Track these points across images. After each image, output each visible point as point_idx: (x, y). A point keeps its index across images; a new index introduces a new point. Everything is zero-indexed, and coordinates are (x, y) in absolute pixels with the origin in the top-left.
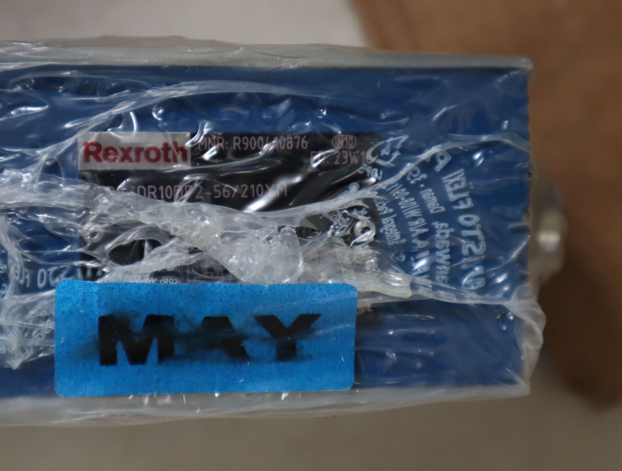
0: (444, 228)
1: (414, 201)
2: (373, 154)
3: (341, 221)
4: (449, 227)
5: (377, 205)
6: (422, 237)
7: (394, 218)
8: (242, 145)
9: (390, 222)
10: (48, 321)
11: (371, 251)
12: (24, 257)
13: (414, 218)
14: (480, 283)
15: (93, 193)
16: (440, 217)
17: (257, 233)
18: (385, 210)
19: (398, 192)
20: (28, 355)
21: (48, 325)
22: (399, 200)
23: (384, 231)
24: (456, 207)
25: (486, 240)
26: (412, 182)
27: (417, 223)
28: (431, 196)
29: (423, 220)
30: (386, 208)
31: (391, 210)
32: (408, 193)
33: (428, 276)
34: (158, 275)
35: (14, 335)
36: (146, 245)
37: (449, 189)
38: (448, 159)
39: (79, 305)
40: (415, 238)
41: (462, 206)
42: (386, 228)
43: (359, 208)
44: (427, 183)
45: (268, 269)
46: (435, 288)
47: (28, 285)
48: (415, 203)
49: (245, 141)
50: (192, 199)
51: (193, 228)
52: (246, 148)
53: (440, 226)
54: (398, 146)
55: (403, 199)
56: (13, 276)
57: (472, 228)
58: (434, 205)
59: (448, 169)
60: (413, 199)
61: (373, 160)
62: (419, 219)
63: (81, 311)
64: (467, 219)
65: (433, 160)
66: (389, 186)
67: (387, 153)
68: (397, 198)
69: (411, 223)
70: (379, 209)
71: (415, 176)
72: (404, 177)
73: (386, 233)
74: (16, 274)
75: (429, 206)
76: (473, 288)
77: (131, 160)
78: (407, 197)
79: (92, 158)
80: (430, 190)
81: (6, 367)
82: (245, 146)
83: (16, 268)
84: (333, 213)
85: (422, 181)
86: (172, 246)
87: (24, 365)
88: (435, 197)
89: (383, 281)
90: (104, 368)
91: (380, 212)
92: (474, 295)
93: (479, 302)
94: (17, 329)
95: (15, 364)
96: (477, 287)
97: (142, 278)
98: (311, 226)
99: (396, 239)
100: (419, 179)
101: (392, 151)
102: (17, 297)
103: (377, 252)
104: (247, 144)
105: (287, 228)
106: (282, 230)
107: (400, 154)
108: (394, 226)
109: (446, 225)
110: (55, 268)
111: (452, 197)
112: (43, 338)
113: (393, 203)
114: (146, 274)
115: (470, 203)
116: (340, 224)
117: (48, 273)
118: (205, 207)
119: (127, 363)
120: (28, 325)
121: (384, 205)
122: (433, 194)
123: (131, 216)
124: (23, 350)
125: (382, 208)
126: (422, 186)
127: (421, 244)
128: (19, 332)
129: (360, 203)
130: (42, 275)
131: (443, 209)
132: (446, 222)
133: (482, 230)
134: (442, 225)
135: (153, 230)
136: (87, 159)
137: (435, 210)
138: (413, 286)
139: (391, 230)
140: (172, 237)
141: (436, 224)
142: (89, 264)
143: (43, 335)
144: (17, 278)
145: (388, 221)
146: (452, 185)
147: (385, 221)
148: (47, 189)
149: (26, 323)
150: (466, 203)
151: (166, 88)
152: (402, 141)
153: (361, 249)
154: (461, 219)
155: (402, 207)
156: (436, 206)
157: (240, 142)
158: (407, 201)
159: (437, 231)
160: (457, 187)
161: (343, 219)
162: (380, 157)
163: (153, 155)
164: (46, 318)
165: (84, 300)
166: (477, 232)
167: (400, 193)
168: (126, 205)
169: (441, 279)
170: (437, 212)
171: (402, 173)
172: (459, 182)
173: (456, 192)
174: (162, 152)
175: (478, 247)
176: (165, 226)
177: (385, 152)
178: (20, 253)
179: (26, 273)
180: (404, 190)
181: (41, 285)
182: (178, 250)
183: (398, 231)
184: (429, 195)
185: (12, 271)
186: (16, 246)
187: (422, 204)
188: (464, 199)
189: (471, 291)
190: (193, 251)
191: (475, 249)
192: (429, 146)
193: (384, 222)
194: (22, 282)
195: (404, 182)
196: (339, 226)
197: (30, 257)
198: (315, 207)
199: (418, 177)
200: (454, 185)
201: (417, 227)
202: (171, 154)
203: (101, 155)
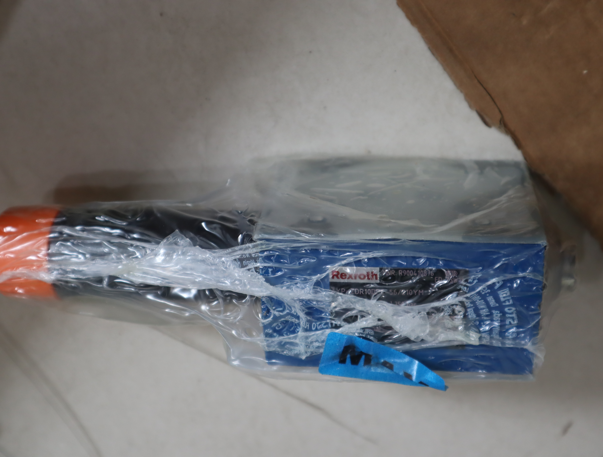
0: (497, 313)
1: (483, 302)
3: (448, 309)
4: (500, 313)
5: (466, 303)
6: (487, 316)
7: (473, 309)
8: (403, 274)
9: (471, 310)
10: (317, 343)
11: (461, 322)
12: (307, 318)
13: (483, 309)
14: (514, 335)
15: (336, 295)
16: (495, 308)
17: (408, 315)
18: (469, 305)
19: (476, 298)
20: (309, 354)
21: (317, 344)
22: (476, 301)
24: (504, 304)
25: (518, 319)
26: (483, 293)
27: (484, 310)
28: (492, 299)
29: (487, 310)
30: (470, 304)
31: (472, 305)
32: (480, 298)
33: (489, 332)
34: (363, 329)
35: (303, 347)
36: (359, 317)
37: (501, 296)
38: (501, 283)
39: (337, 342)
40: (483, 316)
41: (507, 303)
42: (469, 313)
43: (456, 305)
44: (490, 294)
45: (413, 330)
46: (491, 340)
47: (308, 329)
48: (484, 302)
50: (379, 300)
52: (404, 275)
53: (495, 312)
54: (477, 279)
55: (478, 301)
56: (301, 324)
57: (512, 313)
58: (493, 303)
59: (501, 288)
60: (483, 301)
61: (464, 283)
62: (485, 309)
64: (509, 309)
65: (494, 284)
66: (471, 296)
67: (471, 281)
69: (481, 311)
70: (466, 305)
71: (484, 291)
72: (479, 292)
73: (469, 315)
74: (303, 325)
75: (491, 304)
76: (511, 337)
77: (352, 279)
78: (480, 300)
79: (335, 277)
80: (492, 297)
81: (299, 358)
82: (404, 274)
83: (303, 322)
84: (445, 306)
85: (488, 293)
86: (370, 318)
87: (307, 358)
88: (494, 300)
89: (467, 337)
90: (340, 364)
93: (512, 346)
95: (304, 357)
96: (513, 337)
97: (357, 330)
99: (474, 317)
100: (486, 292)
101: (474, 280)
102: (304, 333)
103: (465, 322)
104: (405, 273)
105: (422, 312)
106: (420, 314)
107: (477, 281)
108: (473, 312)
109: (499, 312)
110: (319, 323)
111: (503, 300)
112: (315, 348)
113: (473, 302)
114: (358, 328)
115: (511, 302)
116: (447, 310)
117: (317, 324)
118: (384, 303)
121: (469, 303)
122: (493, 298)
123: (352, 306)
124: (306, 352)
126: (488, 295)
127: (486, 318)
128: (305, 346)
129: (457, 303)
130: (314, 325)
131: (497, 305)
132: (499, 311)
133: (516, 314)
134: (497, 312)
135: (362, 311)
136: (333, 277)
137: (493, 305)
138: (480, 338)
139: (472, 314)
140: (370, 314)
143: (315, 347)
144: (304, 326)
145: (470, 310)
147: (468, 310)
148: (316, 292)
149: (307, 343)
150: (509, 302)
151: (369, 253)
152: (479, 277)
153: (457, 320)
154: (506, 309)
155: (477, 304)
156: (494, 304)
157: (402, 273)
158: (480, 302)
159: (494, 314)
160: (504, 295)
161: (449, 308)
162: (468, 283)
163: (362, 276)
164: (316, 341)
166: (514, 315)
167: (477, 298)
168: (350, 301)
169: (495, 333)
170: (494, 306)
171: (478, 290)
172: (506, 294)
173: (504, 297)
174: (366, 276)
175: (514, 321)
176: (367, 310)
177: (470, 280)
178: (305, 316)
179: (307, 324)
180: (479, 297)
181: (313, 329)
182: (373, 319)
183: (475, 314)
184: (491, 299)
186: (303, 314)
187: (487, 303)
188: (508, 300)
189: (510, 339)
190: (379, 320)
191: (512, 322)
192: (492, 279)
193: (468, 311)
194: (306, 327)
195: (479, 293)
196: (447, 311)
197: (309, 318)
198: (436, 304)
199: (486, 291)
200: (503, 294)
201: (484, 312)
202: (370, 276)
203: (339, 276)
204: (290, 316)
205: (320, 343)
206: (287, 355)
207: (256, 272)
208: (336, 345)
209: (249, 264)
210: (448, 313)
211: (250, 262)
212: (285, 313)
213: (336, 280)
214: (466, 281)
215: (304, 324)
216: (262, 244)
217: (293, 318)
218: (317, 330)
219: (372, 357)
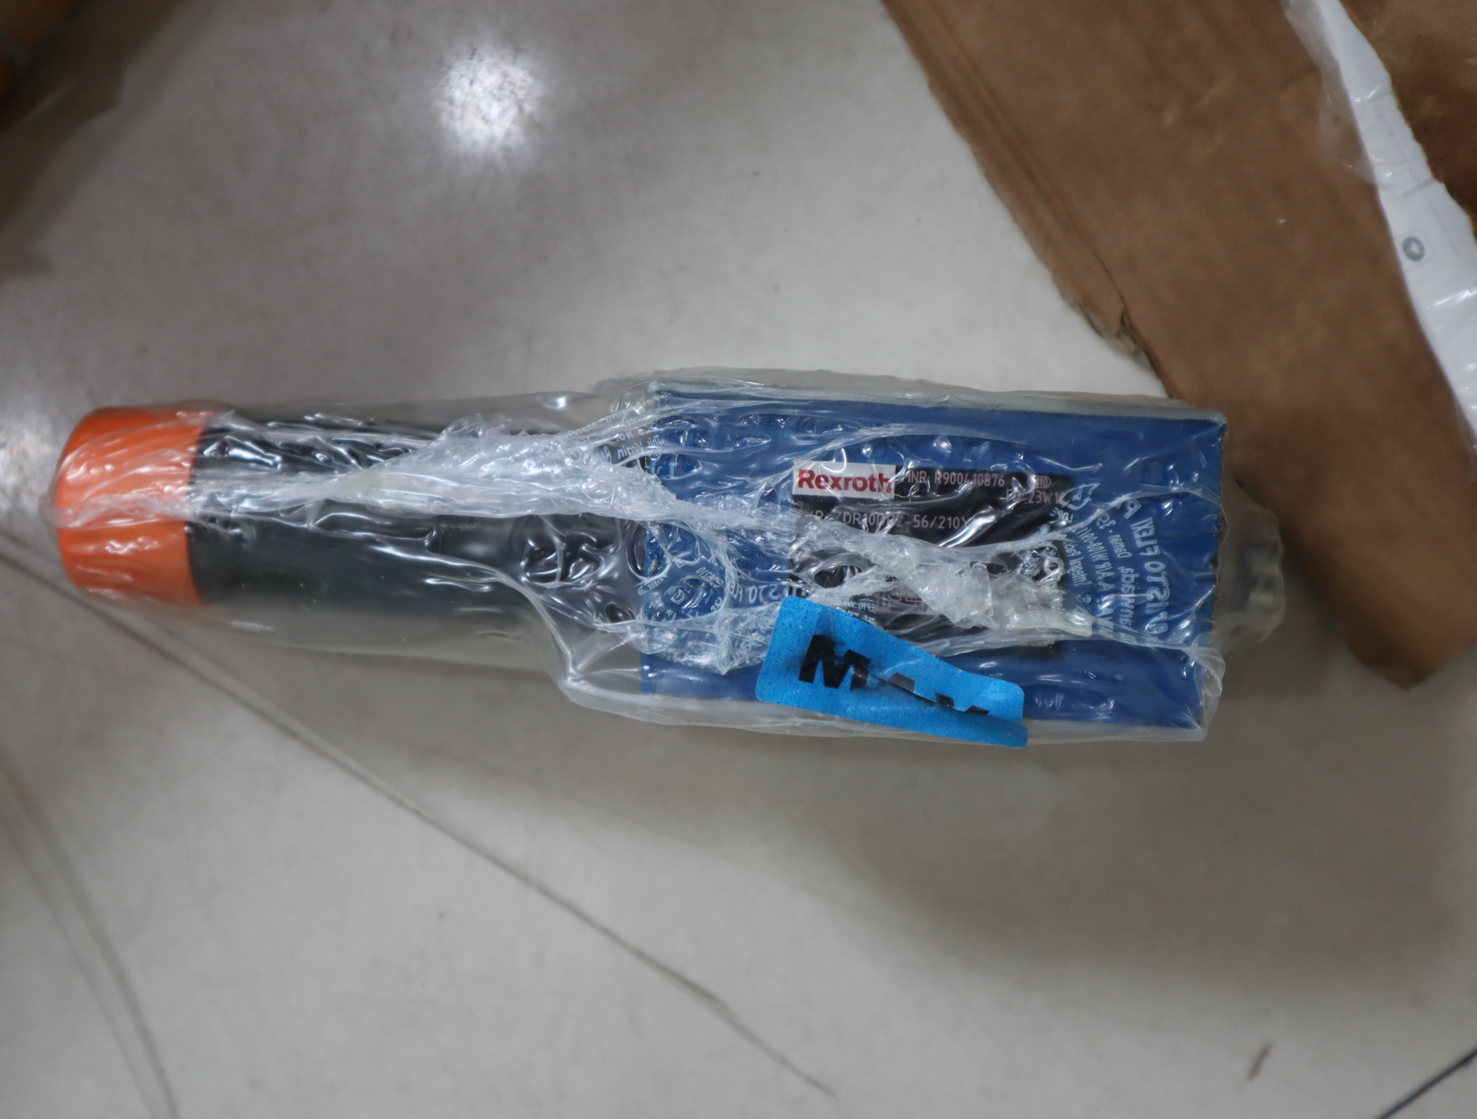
0: (1129, 573)
1: (1101, 546)
2: (1066, 499)
3: (1030, 560)
4: (1134, 573)
5: (1066, 547)
6: (1107, 580)
7: (1081, 560)
8: (942, 479)
9: (1077, 564)
10: (756, 633)
11: (1057, 591)
12: (739, 574)
13: (1101, 562)
14: (1163, 628)
15: (804, 520)
16: (1126, 562)
17: (950, 566)
18: (1073, 552)
19: (1086, 536)
20: (735, 663)
21: (755, 638)
22: (1087, 544)
23: (1071, 571)
24: (1142, 554)
25: (1171, 586)
26: (1102, 527)
27: (1103, 566)
28: (1118, 541)
29: (1109, 564)
30: (1075, 550)
31: (1079, 553)
32: (1096, 538)
33: (1111, 618)
34: (856, 599)
35: (725, 644)
36: (848, 571)
37: (1137, 536)
38: (1137, 507)
39: (800, 621)
40: (1101, 580)
41: (1149, 553)
42: (1073, 570)
43: (1048, 549)
44: (1116, 529)
45: (958, 603)
46: (1116, 630)
47: (740, 600)
48: (1103, 548)
50: (892, 532)
51: (892, 558)
52: (946, 482)
53: (1125, 571)
54: (1090, 493)
55: (1091, 543)
56: (728, 590)
57: (1158, 575)
58: (1121, 550)
59: (1138, 516)
60: (1101, 544)
61: (1065, 504)
62: (1106, 563)
63: (800, 627)
64: (1152, 566)
65: (1123, 507)
66: (1077, 531)
67: (1079, 499)
68: (1085, 541)
69: (1098, 567)
70: (1067, 551)
71: (1104, 522)
72: (1094, 522)
73: (1073, 574)
74: (731, 589)
75: (1116, 551)
76: (1155, 632)
77: (840, 489)
78: (1095, 542)
79: (805, 484)
80: (1118, 536)
81: (715, 672)
83: (731, 584)
84: (1023, 552)
85: (1112, 527)
86: (871, 573)
87: (731, 671)
88: (1123, 543)
89: (1066, 620)
90: (801, 683)
91: (1069, 554)
92: (1155, 639)
93: (1158, 645)
94: (728, 638)
95: (724, 670)
96: (1159, 632)
97: (843, 601)
98: (1002, 563)
99: (1083, 580)
100: (1108, 525)
101: (1083, 498)
102: (731, 610)
103: (1063, 592)
104: (947, 479)
105: (979, 564)
106: (974, 565)
107: (1091, 500)
108: (1081, 568)
109: (1132, 570)
110: (765, 586)
111: (1140, 544)
112: (750, 649)
113: (1081, 546)
114: (846, 597)
115: (1157, 551)
116: (1029, 563)
117: (759, 590)
118: (904, 539)
120: (738, 636)
121: (1073, 547)
122: (1121, 540)
123: (837, 544)
124: (731, 659)
125: (1071, 550)
126: (1111, 531)
127: (1106, 586)
128: (730, 642)
129: (1049, 545)
130: (754, 591)
131: (1130, 555)
132: (1132, 567)
133: (1167, 577)
134: (1128, 570)
135: (856, 557)
136: (800, 484)
137: (1121, 555)
138: (1095, 627)
139: (1078, 572)
140: (871, 565)
141: (1122, 569)
142: (796, 586)
143: (750, 646)
144: (732, 593)
145: (1076, 562)
146: (1140, 532)
147: (1072, 562)
148: (764, 514)
149: (736, 634)
150: (1153, 550)
151: (876, 428)
152: (1093, 488)
153: (1048, 588)
154: (1147, 565)
155: (1090, 551)
156: (1123, 551)
157: (941, 477)
158: (1095, 545)
159: (1123, 576)
160: (1145, 534)
161: (1032, 558)
162: (1071, 502)
163: (860, 484)
164: (754, 631)
165: (806, 618)
166: (1162, 579)
167: (1088, 537)
168: (832, 533)
169: (1124, 622)
170: (1123, 557)
171: (1092, 518)
172: (1147, 530)
173: (1143, 539)
174: (869, 482)
175: (1162, 593)
176: (866, 555)
177: (1076, 497)
178: (736, 570)
179: (740, 589)
180: (1093, 534)
181: (751, 600)
182: (877, 577)
183: (1084, 573)
184: (1117, 540)
185: (728, 586)
186: (733, 564)
187: (1109, 550)
188: (1151, 547)
189: (1153, 635)
190: (890, 579)
191: (1159, 596)
192: (1119, 495)
193: (1071, 564)
194: (735, 597)
195: (1093, 526)
196: (1028, 565)
197: (744, 574)
198: (1007, 546)
199: (1107, 523)
200: (1142, 530)
201: (1103, 570)
202: (876, 486)
203: (813, 482)
204: (705, 568)
205: (762, 634)
206: (690, 665)
207: (644, 469)
208: (799, 629)
209: (630, 453)
210: (1031, 568)
211: (633, 447)
212: (696, 562)
213: (806, 491)
214: (1068, 498)
215: (733, 587)
216: (663, 402)
217: (711, 573)
218: (758, 603)
219: (870, 665)
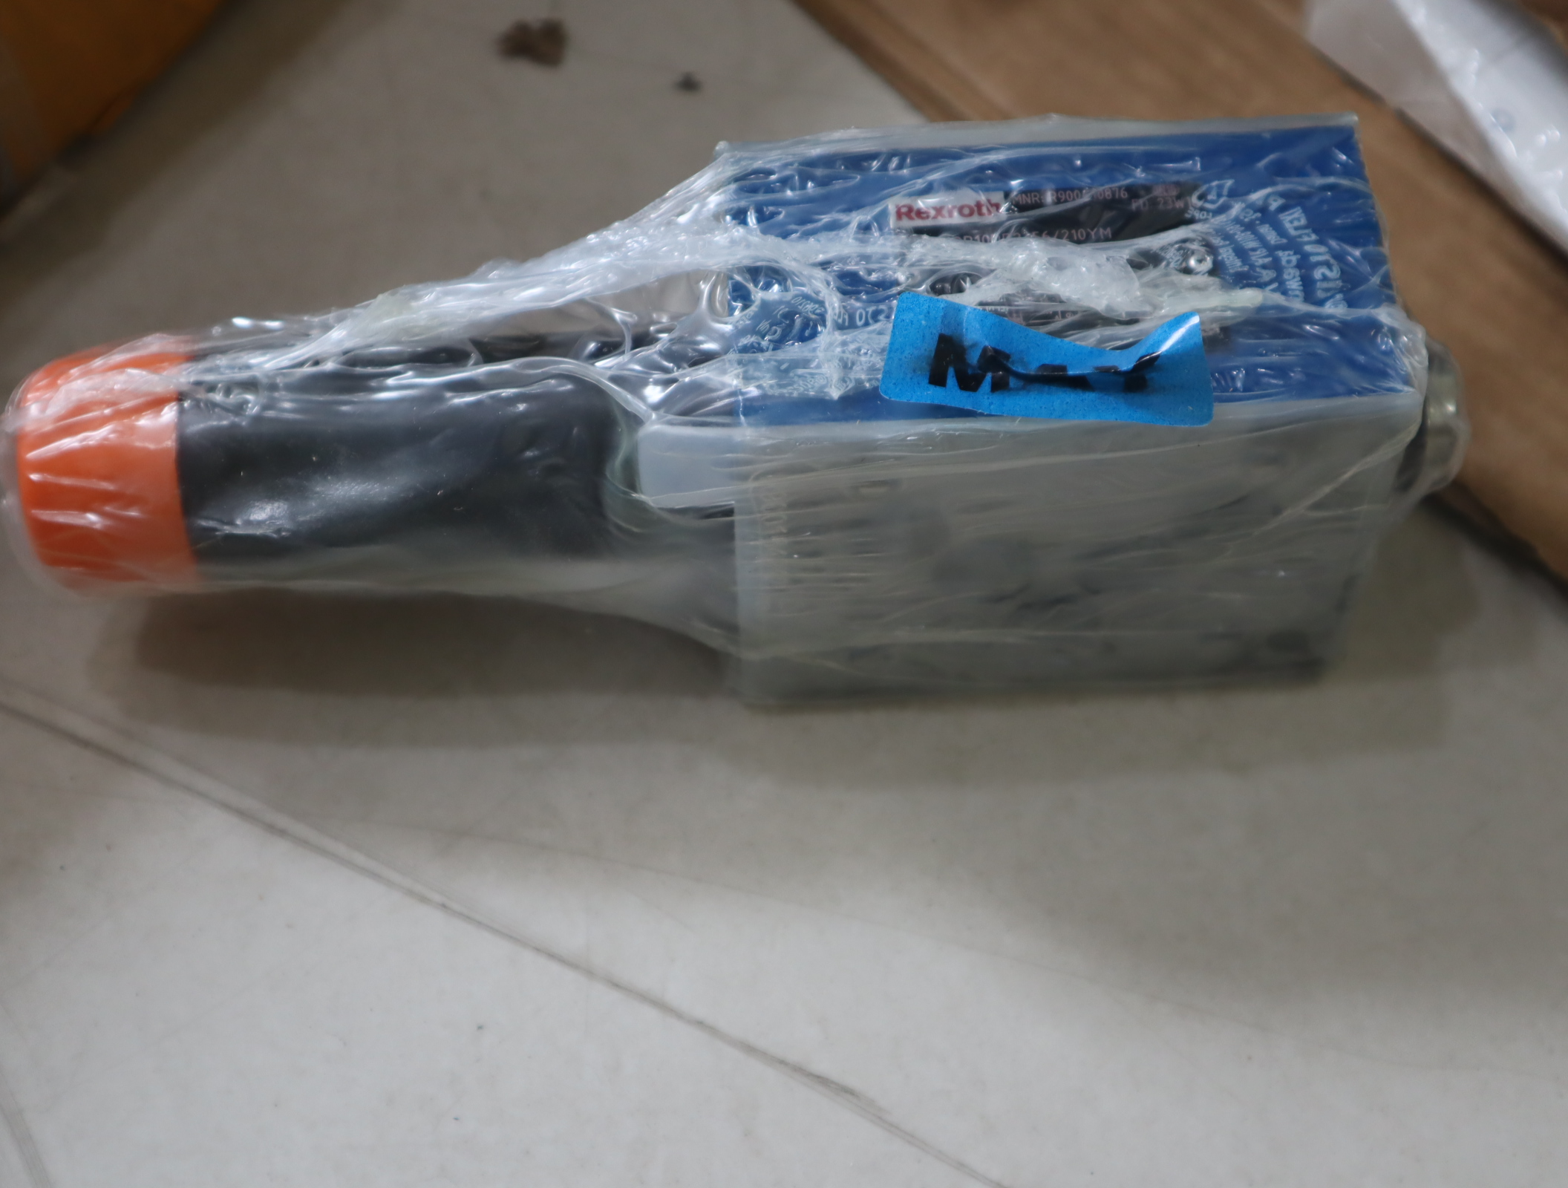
1: (1251, 235)
2: (1199, 200)
3: (1174, 254)
4: (1294, 255)
5: (1211, 238)
7: (1231, 249)
8: (1058, 198)
9: (1228, 251)
11: (1210, 279)
12: (841, 301)
13: (1254, 250)
16: (1284, 248)
18: (1220, 242)
19: (1232, 228)
20: (850, 386)
21: (869, 359)
22: (1235, 234)
23: (1222, 260)
24: (1299, 240)
25: (1338, 264)
26: (1246, 220)
27: (1258, 252)
28: (1269, 231)
29: (1264, 250)
30: (1222, 241)
32: (1243, 228)
35: (835, 367)
36: (967, 278)
37: (1288, 225)
38: (1280, 199)
40: (1259, 267)
41: (1306, 239)
42: (1225, 256)
43: (1191, 240)
44: (1263, 221)
47: (847, 324)
48: (1253, 236)
49: (1061, 194)
53: (1284, 255)
54: (1225, 191)
55: (1239, 233)
57: (1321, 255)
58: (1274, 238)
59: (1283, 208)
60: (1249, 233)
61: (1200, 203)
62: (1260, 250)
64: (1313, 248)
65: (1266, 202)
66: (1221, 222)
67: (1215, 198)
68: (1231, 232)
69: (1252, 253)
70: (1214, 242)
71: (1247, 215)
72: (1236, 216)
73: (1226, 260)
74: (835, 315)
75: (1268, 239)
77: (943, 217)
78: (1242, 232)
79: (904, 217)
80: (1267, 226)
81: (825, 397)
83: (833, 311)
84: (1163, 248)
85: (1257, 219)
86: (992, 279)
87: (844, 396)
88: (1274, 232)
89: (1233, 298)
90: (932, 386)
91: (1216, 244)
94: (837, 362)
98: (1142, 260)
99: (1238, 266)
100: (1253, 217)
101: (1219, 195)
102: (837, 334)
103: (1218, 278)
104: (1064, 197)
105: (1117, 257)
106: (1113, 260)
107: (1227, 197)
108: (1233, 255)
109: (1291, 253)
110: (873, 309)
111: (1293, 232)
112: (865, 371)
113: (1227, 237)
114: (973, 303)
115: (1314, 237)
116: (1174, 257)
117: (867, 313)
119: (957, 388)
120: (849, 359)
121: (1219, 238)
122: (1271, 229)
125: (1216, 241)
126: (1257, 222)
127: (1266, 274)
128: (840, 364)
130: (861, 314)
131: (1285, 241)
132: (1291, 251)
133: (1332, 257)
134: (1287, 253)
135: (973, 265)
136: (898, 219)
137: (1275, 242)
140: (992, 271)
141: (1280, 253)
143: (865, 368)
144: (836, 318)
145: (1225, 251)
146: (1291, 222)
147: (1222, 250)
148: (862, 242)
149: (846, 357)
150: (1309, 237)
152: (1229, 185)
154: (1307, 248)
155: (1239, 240)
156: (1276, 238)
157: (1055, 196)
158: (1243, 235)
159: (1283, 259)
160: (1296, 224)
161: (1175, 251)
162: (1206, 201)
163: (966, 211)
166: (1327, 259)
167: (1234, 229)
170: (1277, 243)
171: (1232, 213)
172: (1298, 219)
173: (1296, 228)
174: (976, 209)
175: (1331, 271)
177: (1210, 197)
178: (838, 298)
179: (844, 314)
180: (1238, 226)
181: (859, 323)
183: (1238, 259)
184: (1266, 230)
185: (830, 313)
187: (1261, 239)
188: (1307, 234)
191: (1329, 274)
192: (1256, 190)
193: (1221, 253)
194: (840, 321)
195: (1237, 221)
196: (1172, 259)
197: (847, 300)
198: (1144, 242)
200: (1294, 220)
201: (1259, 258)
202: (984, 210)
203: (913, 216)
204: (801, 299)
205: (877, 354)
208: (921, 324)
213: (906, 222)
214: (1201, 197)
215: (837, 313)
217: (808, 303)
218: (867, 324)
219: (1011, 360)
